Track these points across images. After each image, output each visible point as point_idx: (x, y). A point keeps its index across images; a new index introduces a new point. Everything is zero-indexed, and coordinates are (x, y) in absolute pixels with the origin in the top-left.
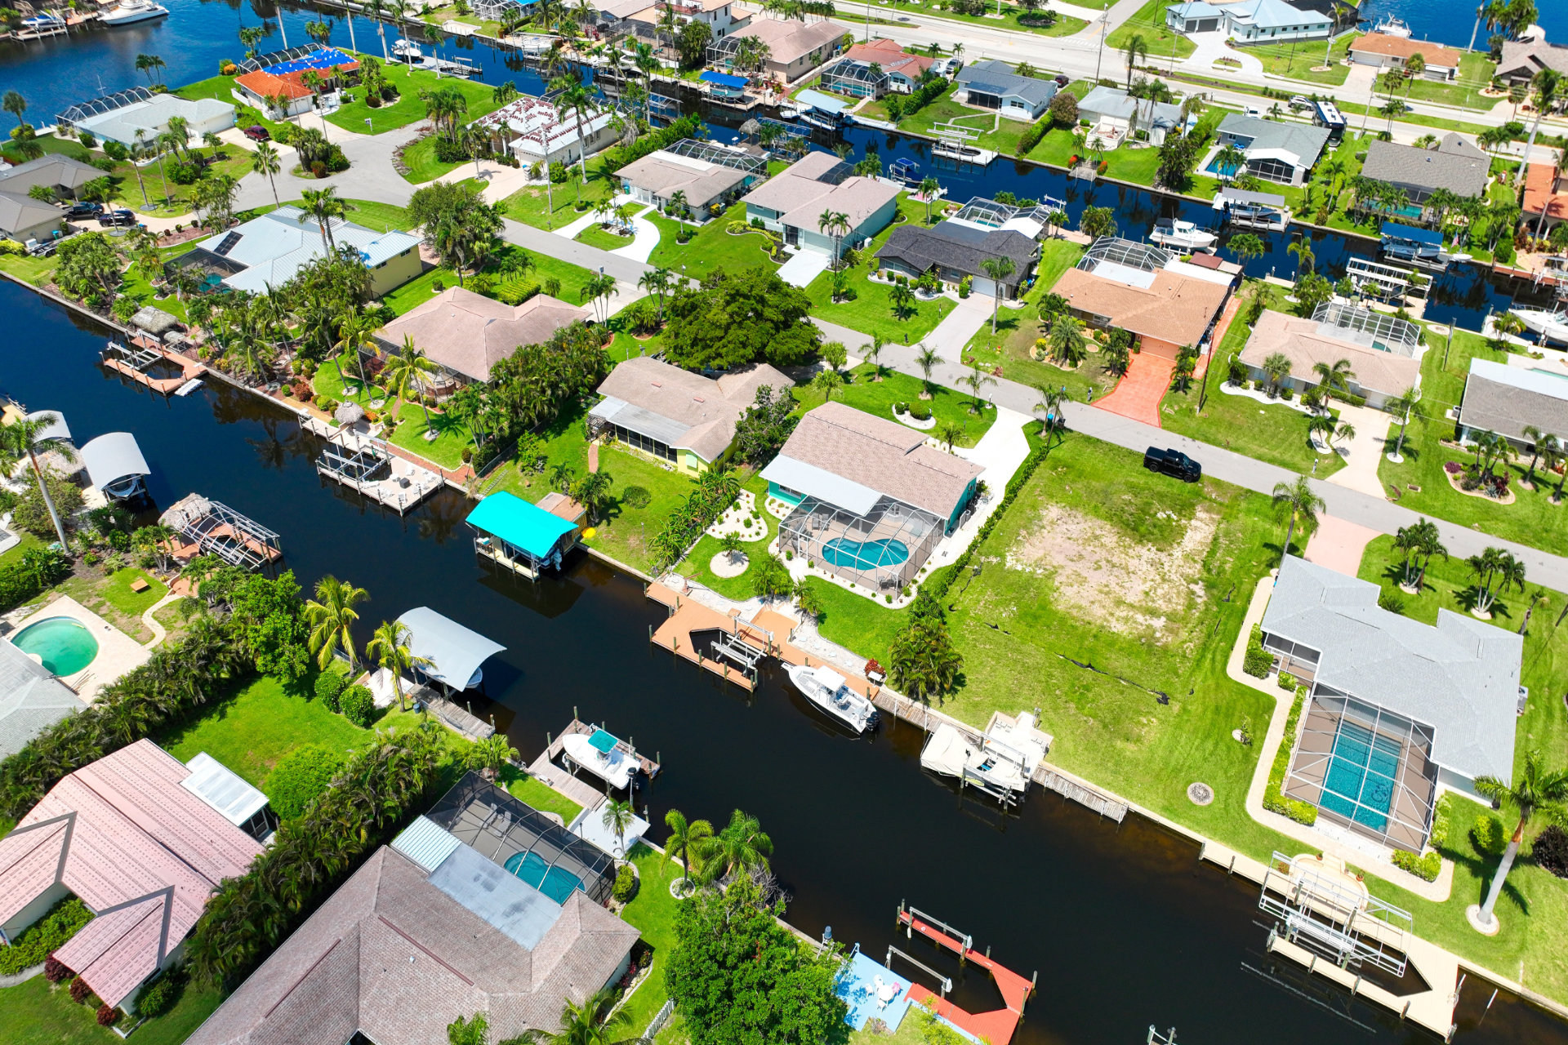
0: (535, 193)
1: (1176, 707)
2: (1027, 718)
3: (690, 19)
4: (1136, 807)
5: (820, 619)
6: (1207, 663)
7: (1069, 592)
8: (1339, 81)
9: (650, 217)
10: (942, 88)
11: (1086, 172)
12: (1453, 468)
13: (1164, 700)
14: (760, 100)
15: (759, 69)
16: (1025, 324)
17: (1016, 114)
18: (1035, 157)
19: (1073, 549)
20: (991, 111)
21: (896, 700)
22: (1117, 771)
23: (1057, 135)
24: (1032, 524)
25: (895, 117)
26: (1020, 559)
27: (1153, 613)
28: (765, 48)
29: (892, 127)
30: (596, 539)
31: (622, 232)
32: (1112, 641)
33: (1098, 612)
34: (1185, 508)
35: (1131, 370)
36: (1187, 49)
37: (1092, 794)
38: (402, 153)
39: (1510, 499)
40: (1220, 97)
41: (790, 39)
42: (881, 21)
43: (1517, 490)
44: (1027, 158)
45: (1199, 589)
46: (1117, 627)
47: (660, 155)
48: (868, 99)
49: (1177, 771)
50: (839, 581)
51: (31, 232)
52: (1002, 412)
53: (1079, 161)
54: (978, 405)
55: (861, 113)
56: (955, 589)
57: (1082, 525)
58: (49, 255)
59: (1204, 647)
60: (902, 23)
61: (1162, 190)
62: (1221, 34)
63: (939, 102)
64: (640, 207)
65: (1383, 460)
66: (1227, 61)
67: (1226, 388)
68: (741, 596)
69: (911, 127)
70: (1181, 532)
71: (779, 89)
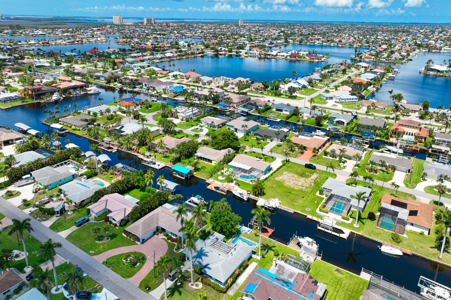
0: (182, 123)
1: (305, 198)
2: (277, 199)
3: (215, 94)
4: (296, 211)
5: (239, 185)
6: (312, 193)
7: (287, 183)
8: (359, 109)
9: (206, 128)
10: (270, 108)
11: (300, 123)
12: (367, 169)
13: (303, 197)
14: (230, 109)
15: (230, 104)
16: (283, 146)
17: (286, 113)
18: (289, 120)
19: (289, 178)
20: (281, 112)
21: (252, 197)
22: (293, 206)
23: (294, 117)
24: (281, 174)
25: (259, 113)
26: (279, 178)
27: (303, 187)
28: (232, 99)
29: (259, 115)
30: (196, 174)
31: (201, 130)
32: (294, 190)
33: (292, 186)
34: (312, 173)
35: (304, 153)
36: (326, 103)
37: (288, 209)
38: (154, 116)
39: (378, 174)
40: (331, 111)
41: (237, 98)
42: (258, 97)
43: (379, 173)
44: (288, 121)
45: (313, 184)
46: (295, 188)
47: (209, 117)
48: (254, 110)
49: (304, 206)
50: (243, 180)
51: (81, 126)
52: (277, 159)
53: (299, 121)
54: (273, 158)
55: (252, 112)
56: (265, 182)
57: (291, 175)
58: (85, 130)
59: (312, 191)
60: (262, 97)
61: (316, 126)
62: (334, 100)
63: (269, 111)
64: (204, 126)
65: (354, 168)
66: (334, 105)
67: (323, 156)
68: (224, 182)
69: (263, 115)
70: (311, 176)
71: (234, 108)
